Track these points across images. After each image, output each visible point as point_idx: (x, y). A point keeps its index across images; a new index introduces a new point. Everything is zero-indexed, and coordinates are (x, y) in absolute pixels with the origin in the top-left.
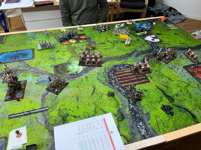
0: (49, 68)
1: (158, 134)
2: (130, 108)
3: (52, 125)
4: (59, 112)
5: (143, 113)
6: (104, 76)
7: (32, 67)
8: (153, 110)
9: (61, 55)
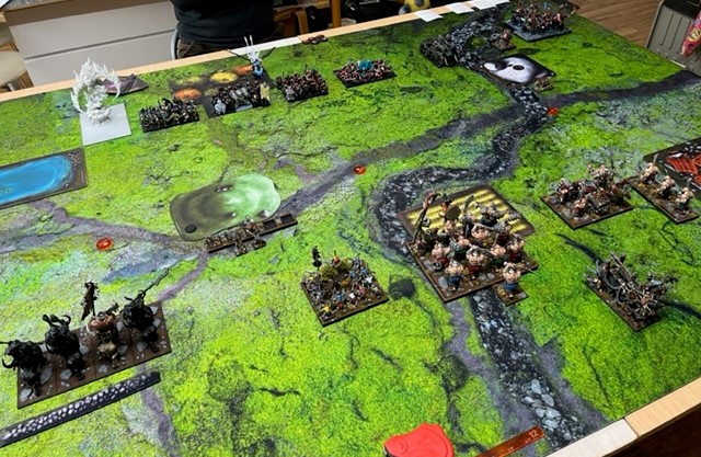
0: (150, 213)
1: (608, 419)
2: (481, 332)
3: (189, 438)
4: (210, 383)
5: (533, 345)
6: (364, 223)
7: (81, 219)
8: (568, 329)
9: (189, 161)
